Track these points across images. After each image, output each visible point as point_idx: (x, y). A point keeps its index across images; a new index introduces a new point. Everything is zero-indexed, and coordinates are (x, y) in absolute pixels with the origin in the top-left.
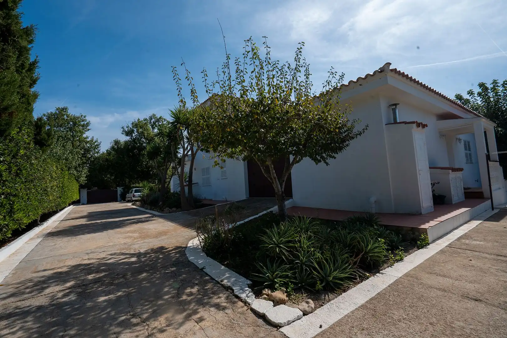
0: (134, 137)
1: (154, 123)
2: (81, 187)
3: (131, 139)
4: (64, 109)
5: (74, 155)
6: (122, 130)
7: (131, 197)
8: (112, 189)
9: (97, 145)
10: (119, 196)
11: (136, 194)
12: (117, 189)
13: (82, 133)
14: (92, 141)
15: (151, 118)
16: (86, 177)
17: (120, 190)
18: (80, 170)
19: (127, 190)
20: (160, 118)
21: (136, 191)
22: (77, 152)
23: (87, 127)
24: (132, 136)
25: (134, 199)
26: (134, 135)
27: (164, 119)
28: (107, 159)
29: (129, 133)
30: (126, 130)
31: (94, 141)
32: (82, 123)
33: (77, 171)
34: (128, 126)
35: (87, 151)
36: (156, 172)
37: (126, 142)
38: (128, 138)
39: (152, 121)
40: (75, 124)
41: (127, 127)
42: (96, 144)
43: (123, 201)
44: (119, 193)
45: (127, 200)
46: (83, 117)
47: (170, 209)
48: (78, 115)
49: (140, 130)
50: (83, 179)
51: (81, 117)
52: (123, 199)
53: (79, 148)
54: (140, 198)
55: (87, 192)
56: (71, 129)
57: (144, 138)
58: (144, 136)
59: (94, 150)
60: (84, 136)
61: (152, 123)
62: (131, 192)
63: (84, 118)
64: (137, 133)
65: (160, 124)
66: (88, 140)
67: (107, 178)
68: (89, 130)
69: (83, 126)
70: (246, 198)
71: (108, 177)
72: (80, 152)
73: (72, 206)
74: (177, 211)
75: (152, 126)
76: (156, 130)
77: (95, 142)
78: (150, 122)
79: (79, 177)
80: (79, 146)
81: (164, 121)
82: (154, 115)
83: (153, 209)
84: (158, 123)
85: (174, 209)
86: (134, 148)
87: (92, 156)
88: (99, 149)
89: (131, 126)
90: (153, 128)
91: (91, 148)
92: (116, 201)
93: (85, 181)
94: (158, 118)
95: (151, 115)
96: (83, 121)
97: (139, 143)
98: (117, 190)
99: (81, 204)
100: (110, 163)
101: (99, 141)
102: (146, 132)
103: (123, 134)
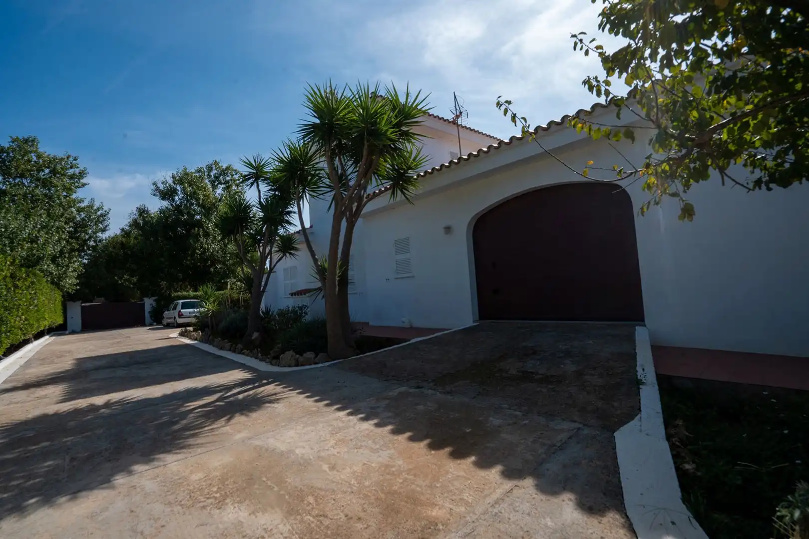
0: (178, 203)
1: (216, 178)
2: (68, 298)
3: (172, 205)
4: (30, 142)
5: (52, 234)
6: (153, 187)
7: (175, 318)
8: (133, 301)
9: (102, 215)
10: (147, 315)
11: (185, 312)
12: (143, 300)
13: (69, 190)
14: (91, 206)
15: (210, 168)
16: (76, 278)
17: (149, 303)
18: (63, 263)
19: (165, 303)
20: (228, 168)
21: (184, 306)
22: (58, 228)
23: (79, 179)
24: (173, 200)
25: (180, 321)
26: (176, 198)
27: (236, 171)
28: (122, 244)
29: (167, 194)
30: (161, 188)
31: (95, 208)
32: (71, 172)
33: (58, 265)
34: (166, 180)
35: (81, 226)
36: (220, 268)
37: (162, 211)
38: (166, 204)
39: (212, 174)
40: (54, 172)
41: (163, 183)
42: (99, 213)
43: (157, 324)
44: (148, 308)
45: (165, 322)
46: (71, 159)
47: (298, 356)
48: (60, 154)
49: (189, 189)
50: (71, 282)
51: (68, 158)
52: (157, 320)
53: (63, 219)
54: (193, 320)
55: (82, 307)
56: (45, 183)
57: (198, 204)
58: (197, 200)
59: (96, 224)
60: (74, 196)
61: (213, 176)
62: (175, 308)
63: (74, 162)
64: (182, 195)
65: (228, 178)
66: (82, 205)
67: (124, 280)
68: (84, 185)
69: (72, 177)
70: (474, 322)
71: (127, 280)
72: (65, 228)
73: (47, 337)
74: (318, 361)
75: (212, 182)
76: (219, 191)
77: (98, 209)
78: (209, 176)
79: (60, 278)
80: (62, 215)
81: (236, 174)
82: (216, 163)
83: (242, 350)
84: (224, 178)
85: (310, 355)
86: (177, 222)
87: (90, 238)
88: (106, 223)
89: (170, 181)
90: (214, 187)
91: (88, 222)
92: (143, 324)
93: (74, 285)
94: (224, 167)
95: (210, 163)
96: (71, 167)
97: (188, 213)
98: (144, 303)
99: (67, 332)
100: (129, 252)
101: (105, 208)
102: (200, 193)
103: (154, 195)
